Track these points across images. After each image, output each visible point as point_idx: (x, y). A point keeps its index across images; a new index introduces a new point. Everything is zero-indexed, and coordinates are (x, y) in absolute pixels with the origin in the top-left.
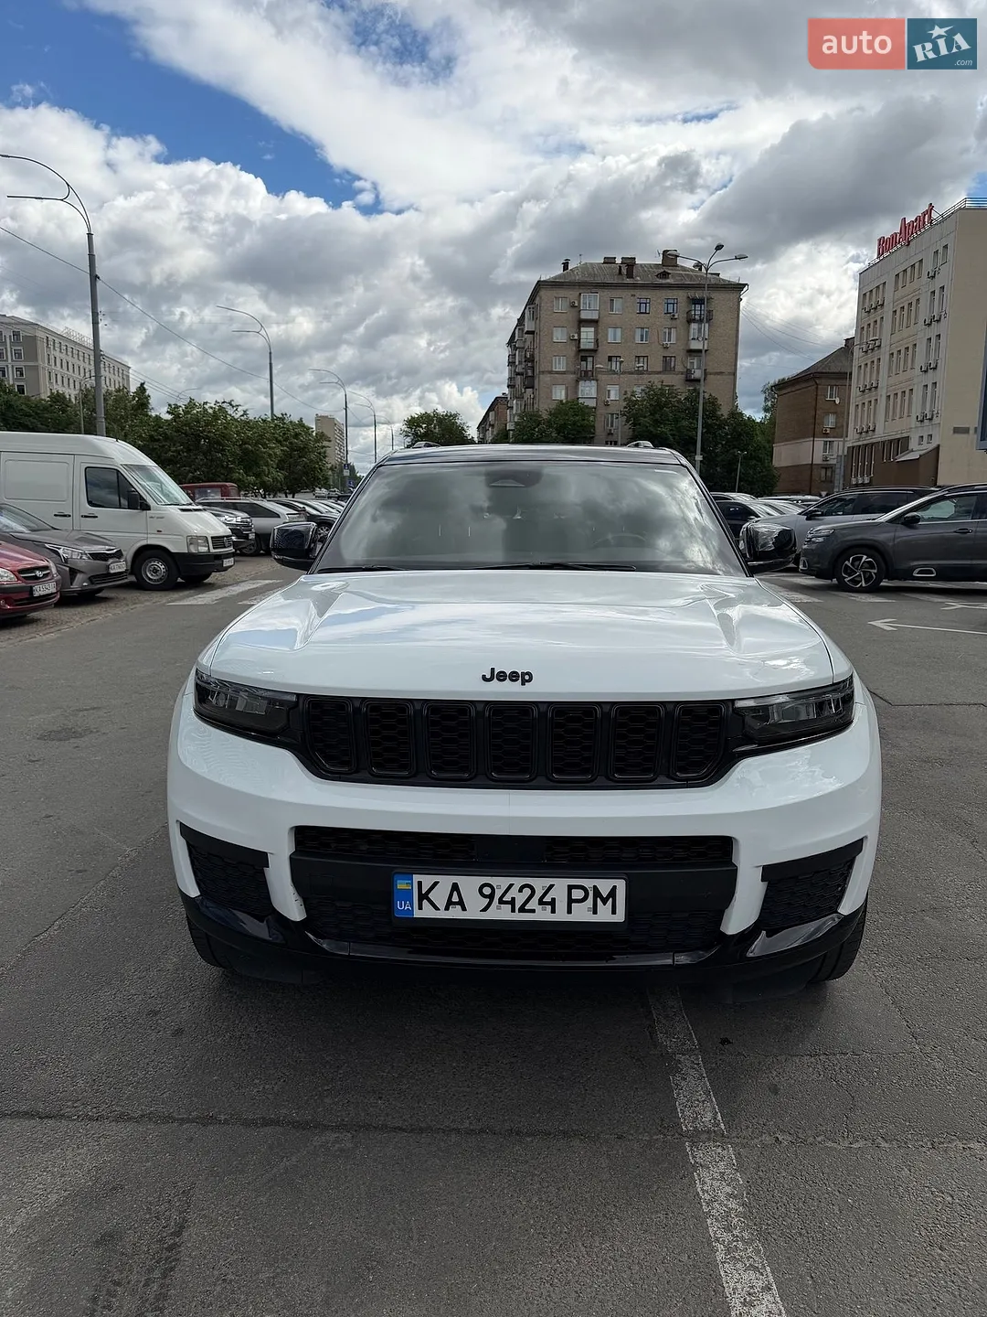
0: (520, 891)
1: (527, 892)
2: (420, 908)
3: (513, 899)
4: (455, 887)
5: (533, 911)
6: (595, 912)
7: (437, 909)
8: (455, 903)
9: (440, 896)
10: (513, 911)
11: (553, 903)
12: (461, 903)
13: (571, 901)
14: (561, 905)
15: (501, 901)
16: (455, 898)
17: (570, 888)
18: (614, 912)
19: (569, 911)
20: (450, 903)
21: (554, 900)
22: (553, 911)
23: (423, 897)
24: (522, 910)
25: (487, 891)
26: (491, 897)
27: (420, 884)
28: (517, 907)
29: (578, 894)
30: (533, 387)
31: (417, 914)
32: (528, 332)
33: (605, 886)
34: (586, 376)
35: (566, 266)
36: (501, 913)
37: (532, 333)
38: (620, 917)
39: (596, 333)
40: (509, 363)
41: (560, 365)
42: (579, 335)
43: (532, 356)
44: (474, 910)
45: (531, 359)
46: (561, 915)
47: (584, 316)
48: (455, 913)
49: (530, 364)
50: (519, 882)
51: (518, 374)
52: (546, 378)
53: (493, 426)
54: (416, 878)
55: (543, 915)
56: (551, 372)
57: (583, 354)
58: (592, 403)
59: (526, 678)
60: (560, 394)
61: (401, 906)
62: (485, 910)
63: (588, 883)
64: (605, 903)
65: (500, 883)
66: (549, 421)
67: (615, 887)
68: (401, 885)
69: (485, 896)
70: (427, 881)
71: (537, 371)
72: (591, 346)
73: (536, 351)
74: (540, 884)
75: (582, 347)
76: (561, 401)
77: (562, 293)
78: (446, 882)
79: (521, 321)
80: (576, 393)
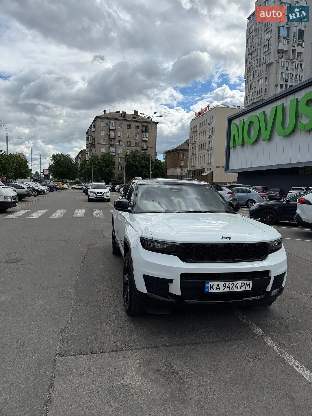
0: (231, 285)
1: (233, 285)
2: (210, 290)
3: (230, 286)
4: (218, 285)
5: (234, 289)
6: (246, 288)
7: (214, 290)
8: (218, 288)
9: (215, 287)
10: (230, 289)
11: (238, 287)
12: (219, 288)
13: (241, 286)
14: (239, 287)
15: (227, 287)
16: (218, 287)
17: (241, 283)
18: (249, 288)
19: (241, 289)
20: (217, 288)
21: (238, 286)
22: (238, 289)
23: (211, 287)
24: (231, 289)
25: (225, 285)
26: (225, 286)
27: (211, 284)
28: (230, 288)
29: (243, 284)
30: (95, 148)
31: (210, 291)
32: (93, 131)
33: (248, 282)
34: (112, 146)
35: (105, 112)
36: (227, 290)
37: (94, 131)
38: (250, 289)
39: (115, 133)
40: (86, 140)
41: (104, 142)
42: (109, 133)
43: (95, 138)
44: (222, 290)
45: (94, 140)
46: (239, 290)
47: (111, 128)
48: (218, 291)
49: (94, 141)
50: (231, 283)
51: (89, 144)
52: (99, 146)
53: (81, 159)
54: (210, 283)
55: (236, 290)
56: (101, 144)
57: (111, 139)
58: (114, 154)
59: (230, 238)
60: (104, 151)
61: (206, 290)
62: (224, 289)
63: (245, 282)
64: (248, 286)
65: (227, 283)
66: (101, 158)
67: (250, 282)
68: (207, 285)
69: (224, 286)
70: (212, 283)
71: (96, 143)
72: (113, 137)
73: (96, 137)
74: (235, 283)
75: (110, 137)
76: (104, 153)
77: (104, 120)
78: (216, 283)
79: (90, 127)
80: (109, 151)
